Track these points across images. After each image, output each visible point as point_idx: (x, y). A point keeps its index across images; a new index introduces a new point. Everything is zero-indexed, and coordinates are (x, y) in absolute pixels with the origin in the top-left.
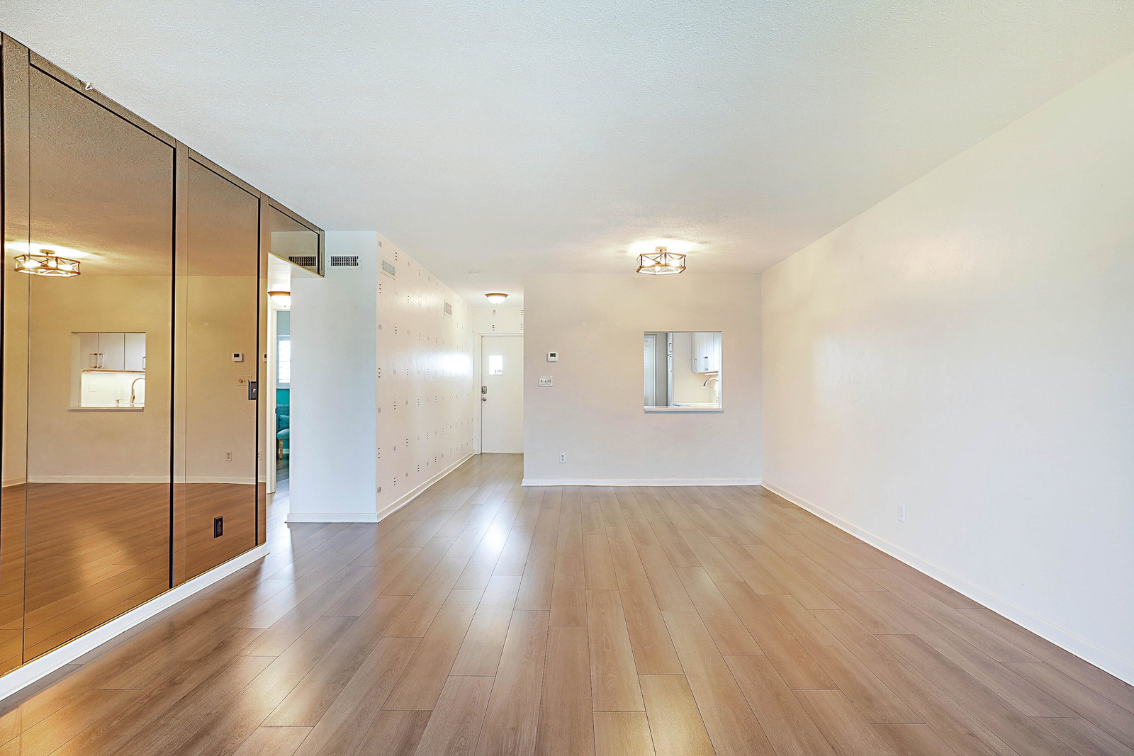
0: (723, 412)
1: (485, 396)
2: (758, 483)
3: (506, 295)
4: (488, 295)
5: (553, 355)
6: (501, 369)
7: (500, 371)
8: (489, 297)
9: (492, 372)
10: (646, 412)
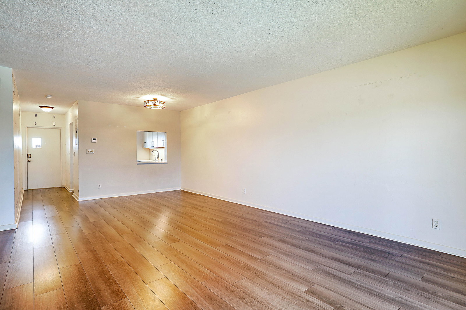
0: (167, 163)
1: (29, 159)
2: (180, 189)
3: (53, 108)
4: (41, 107)
5: (94, 139)
6: (40, 145)
7: (40, 146)
8: (42, 108)
9: (34, 146)
10: (138, 164)
